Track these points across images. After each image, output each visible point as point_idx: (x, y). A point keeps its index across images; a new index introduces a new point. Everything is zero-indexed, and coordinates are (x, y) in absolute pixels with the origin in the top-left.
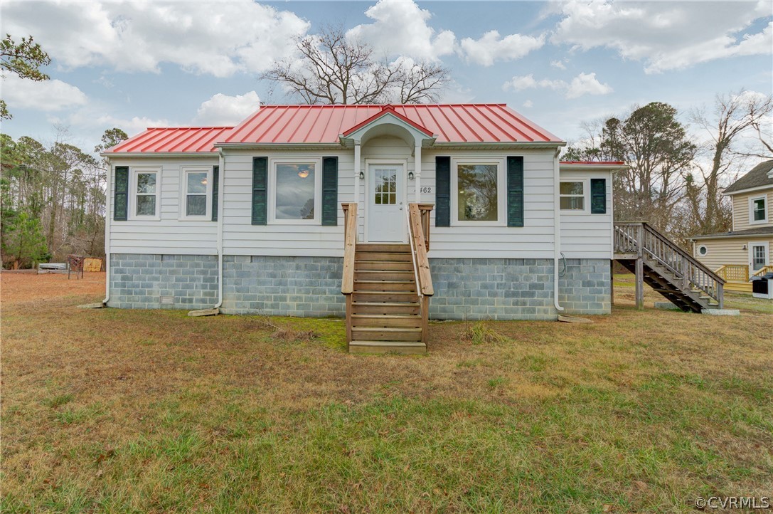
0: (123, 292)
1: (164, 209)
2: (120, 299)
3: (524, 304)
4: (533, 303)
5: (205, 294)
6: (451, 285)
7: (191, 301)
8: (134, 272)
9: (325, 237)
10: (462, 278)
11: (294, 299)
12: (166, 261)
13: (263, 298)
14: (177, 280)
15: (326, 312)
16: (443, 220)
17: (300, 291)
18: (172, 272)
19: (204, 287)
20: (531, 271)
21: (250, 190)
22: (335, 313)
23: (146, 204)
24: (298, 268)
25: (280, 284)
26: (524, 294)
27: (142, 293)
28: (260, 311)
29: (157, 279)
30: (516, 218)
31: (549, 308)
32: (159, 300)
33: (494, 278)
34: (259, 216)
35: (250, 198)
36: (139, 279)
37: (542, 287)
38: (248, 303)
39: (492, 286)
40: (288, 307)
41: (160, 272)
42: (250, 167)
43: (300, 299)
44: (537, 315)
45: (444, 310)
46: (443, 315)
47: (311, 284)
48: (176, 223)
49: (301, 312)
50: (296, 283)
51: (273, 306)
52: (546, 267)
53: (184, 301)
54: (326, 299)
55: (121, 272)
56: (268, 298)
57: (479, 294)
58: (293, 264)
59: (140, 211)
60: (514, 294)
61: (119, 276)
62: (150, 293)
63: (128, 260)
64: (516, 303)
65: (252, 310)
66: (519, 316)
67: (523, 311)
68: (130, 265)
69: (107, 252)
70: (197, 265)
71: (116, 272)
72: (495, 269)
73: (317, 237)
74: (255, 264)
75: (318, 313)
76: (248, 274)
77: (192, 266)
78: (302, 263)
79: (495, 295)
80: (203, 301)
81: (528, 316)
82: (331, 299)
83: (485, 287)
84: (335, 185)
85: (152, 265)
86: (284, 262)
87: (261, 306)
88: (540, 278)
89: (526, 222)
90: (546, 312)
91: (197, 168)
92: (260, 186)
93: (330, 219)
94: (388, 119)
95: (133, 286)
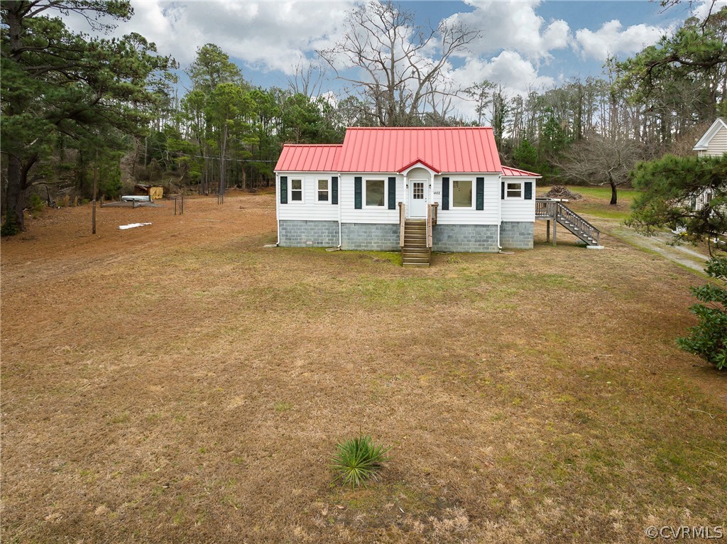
0: (286, 239)
1: (306, 198)
2: (285, 242)
3: (484, 245)
4: (487, 245)
5: (329, 240)
6: (449, 237)
7: (322, 243)
8: (292, 229)
9: (390, 215)
10: (454, 233)
11: (375, 243)
12: (309, 224)
13: (361, 243)
14: (315, 233)
15: (391, 249)
16: (445, 207)
17: (378, 239)
18: (311, 229)
19: (328, 236)
20: (487, 230)
21: (354, 192)
22: (395, 249)
23: (297, 196)
24: (377, 229)
25: (369, 236)
26: (484, 241)
27: (296, 239)
28: (359, 249)
29: (304, 233)
30: (480, 206)
31: (496, 247)
32: (305, 243)
33: (469, 233)
34: (358, 205)
35: (354, 196)
36: (294, 232)
37: (492, 237)
38: (353, 245)
39: (468, 237)
40: (373, 247)
41: (306, 229)
42: (353, 181)
43: (378, 243)
44: (490, 250)
45: (446, 248)
46: (446, 250)
47: (383, 236)
48: (314, 205)
49: (379, 249)
50: (376, 236)
51: (365, 246)
52: (494, 228)
53: (318, 243)
54: (391, 243)
55: (285, 229)
56: (363, 243)
57: (463, 241)
58: (374, 227)
59: (294, 198)
60: (479, 241)
61: (284, 231)
62: (300, 239)
63: (288, 223)
64: (480, 245)
65: (356, 248)
66: (481, 250)
67: (483, 248)
68: (290, 226)
69: (278, 219)
70: (325, 226)
71: (283, 229)
72: (470, 229)
73: (386, 215)
74: (356, 227)
75: (387, 249)
76: (353, 232)
77: (322, 226)
78: (379, 227)
79: (470, 241)
80: (328, 243)
81: (486, 251)
82: (393, 243)
83: (465, 237)
84: (394, 190)
85: (301, 226)
86: (370, 226)
87: (360, 246)
88: (491, 234)
89: (484, 208)
90: (494, 249)
91: (323, 178)
92: (359, 191)
93: (392, 206)
94: (419, 165)
95: (292, 236)
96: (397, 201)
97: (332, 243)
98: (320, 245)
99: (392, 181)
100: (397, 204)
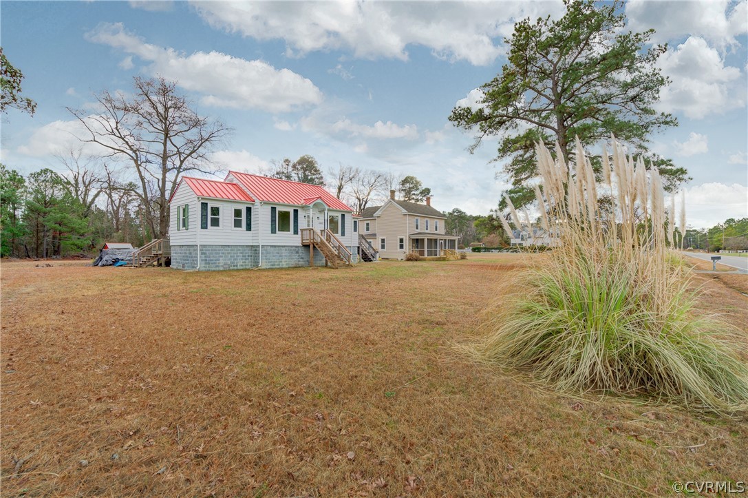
0: (206, 263)
1: (224, 224)
2: (205, 267)
7: (237, 266)
8: (211, 254)
9: (295, 239)
11: (285, 261)
12: (226, 248)
13: (275, 262)
14: (231, 257)
17: (286, 258)
18: (228, 253)
19: (242, 259)
21: (270, 220)
23: (215, 222)
24: (286, 250)
25: (280, 256)
27: (215, 263)
28: (273, 267)
29: (222, 257)
30: (343, 233)
32: (222, 266)
34: (273, 231)
35: (270, 223)
36: (213, 257)
38: (269, 264)
40: (283, 264)
41: (223, 253)
42: (270, 210)
43: (287, 261)
47: (290, 256)
48: (230, 231)
50: (285, 256)
53: (234, 266)
55: (205, 254)
58: (284, 249)
59: (213, 224)
61: (204, 256)
62: (219, 263)
63: (208, 248)
65: (271, 267)
68: (209, 250)
69: (198, 244)
70: (240, 250)
71: (202, 254)
73: (292, 239)
74: (272, 249)
76: (270, 253)
77: (237, 250)
78: (287, 248)
80: (242, 266)
84: (297, 220)
85: (219, 250)
86: (281, 248)
87: (274, 265)
89: (345, 234)
91: (238, 207)
92: (274, 219)
93: (296, 232)
94: (319, 201)
95: (211, 260)
96: (299, 228)
97: (245, 265)
98: (235, 268)
99: (296, 211)
100: (299, 230)
